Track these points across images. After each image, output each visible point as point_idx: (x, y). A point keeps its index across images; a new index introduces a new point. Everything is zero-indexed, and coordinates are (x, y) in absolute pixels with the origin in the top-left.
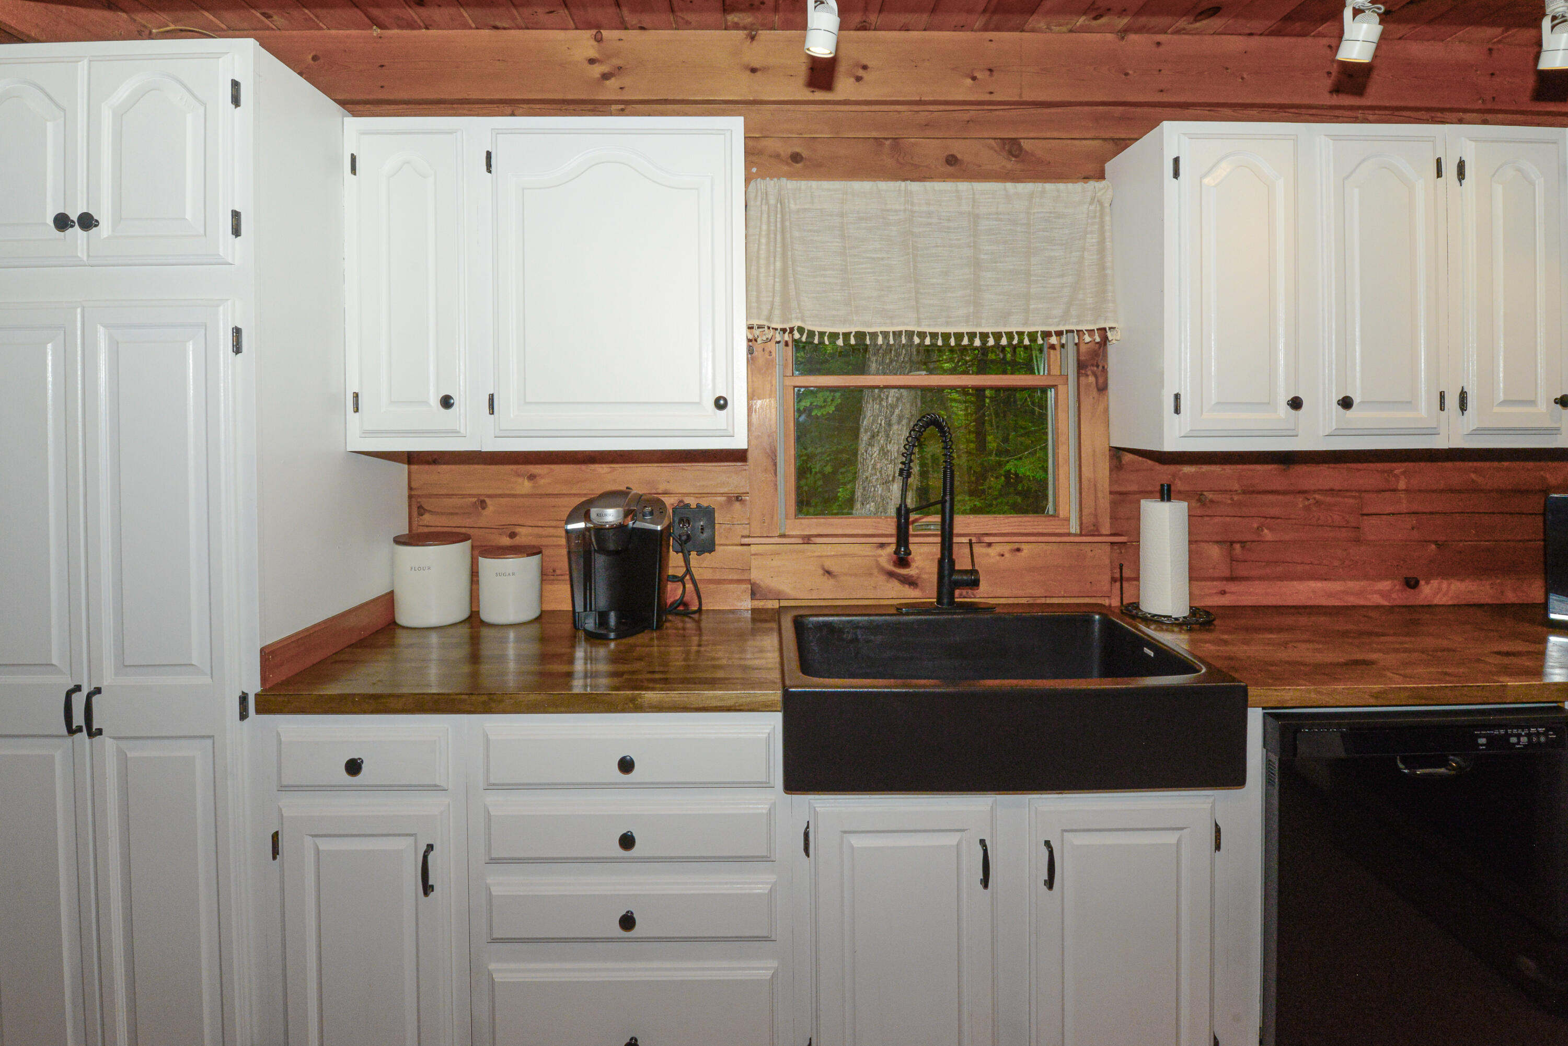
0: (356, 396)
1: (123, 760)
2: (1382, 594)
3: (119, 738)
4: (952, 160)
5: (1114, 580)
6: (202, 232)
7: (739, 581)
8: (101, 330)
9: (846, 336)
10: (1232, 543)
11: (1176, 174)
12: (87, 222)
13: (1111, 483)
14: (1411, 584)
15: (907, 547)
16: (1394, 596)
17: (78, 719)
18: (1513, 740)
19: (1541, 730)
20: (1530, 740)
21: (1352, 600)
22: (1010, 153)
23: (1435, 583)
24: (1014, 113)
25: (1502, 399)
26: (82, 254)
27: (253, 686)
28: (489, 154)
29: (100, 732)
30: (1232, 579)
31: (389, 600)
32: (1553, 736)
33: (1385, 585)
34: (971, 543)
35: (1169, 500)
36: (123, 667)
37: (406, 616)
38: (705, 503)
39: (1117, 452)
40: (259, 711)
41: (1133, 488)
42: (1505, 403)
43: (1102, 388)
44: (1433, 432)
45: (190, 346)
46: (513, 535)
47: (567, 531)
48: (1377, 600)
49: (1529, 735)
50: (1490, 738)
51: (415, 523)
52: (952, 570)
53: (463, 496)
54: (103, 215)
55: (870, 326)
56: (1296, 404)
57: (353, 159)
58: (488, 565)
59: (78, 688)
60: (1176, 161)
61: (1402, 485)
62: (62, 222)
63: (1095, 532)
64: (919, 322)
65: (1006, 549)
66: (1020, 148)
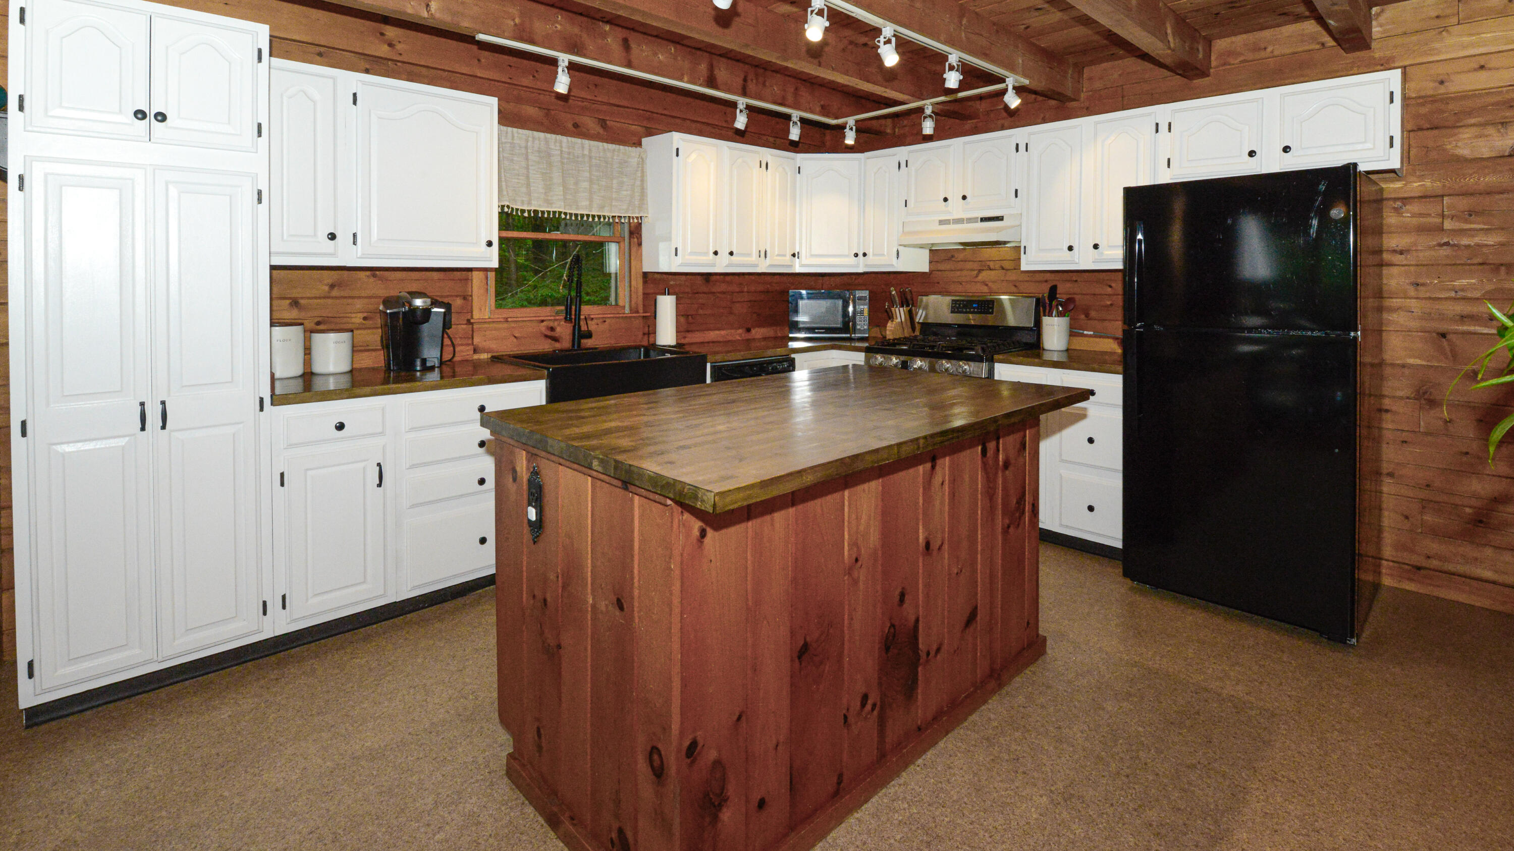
2: (740, 335)
4: (576, 126)
5: (644, 334)
6: (238, 131)
9: (529, 211)
10: (688, 316)
11: (677, 155)
12: (160, 117)
13: (644, 288)
14: (748, 330)
16: (743, 336)
18: (778, 367)
20: (783, 367)
21: (730, 338)
22: (602, 126)
23: (756, 329)
24: (604, 107)
25: (777, 253)
30: (688, 331)
33: (740, 331)
35: (668, 295)
39: (645, 275)
40: (273, 405)
41: (652, 291)
42: (778, 255)
43: (640, 244)
44: (756, 266)
46: (318, 323)
48: (738, 338)
49: (783, 365)
52: (580, 331)
56: (716, 253)
58: (315, 338)
60: (678, 149)
61: (746, 289)
62: (141, 115)
63: (637, 312)
65: (599, 321)
66: (606, 124)
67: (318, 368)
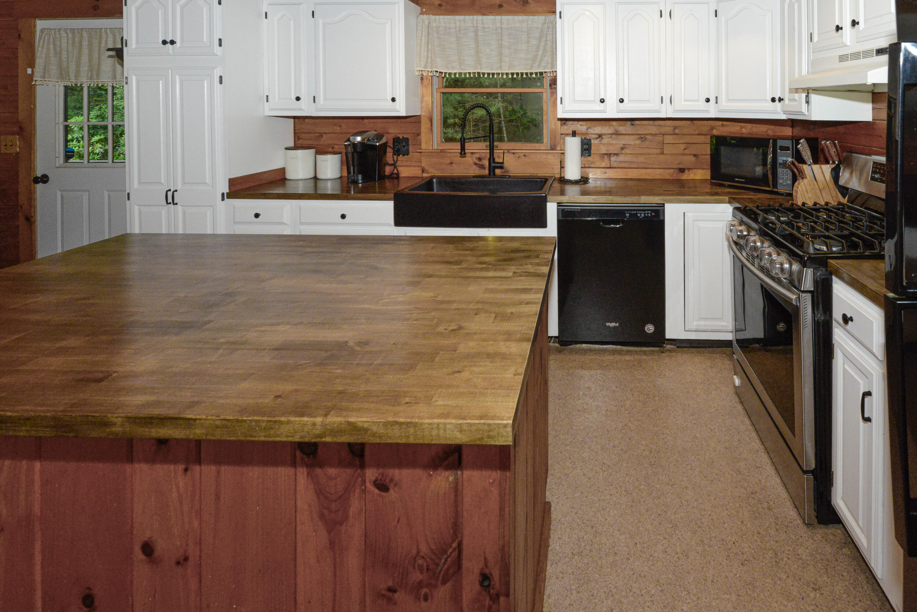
0: (267, 96)
1: (184, 213)
2: (671, 175)
3: (184, 206)
4: (500, 6)
5: (562, 167)
6: (209, 45)
7: (418, 166)
8: (177, 77)
9: (455, 74)
11: (560, 17)
12: (172, 42)
13: (561, 130)
14: (682, 171)
15: (464, 151)
16: (675, 175)
17: (170, 200)
18: (639, 215)
19: (649, 212)
20: (645, 215)
22: (524, 3)
25: (685, 98)
26: (171, 52)
27: (226, 190)
28: (313, 12)
29: (176, 204)
31: (283, 171)
32: (653, 214)
33: (671, 171)
34: (504, 152)
35: (575, 136)
36: (184, 183)
37: (288, 176)
38: (405, 136)
40: (227, 198)
42: (687, 101)
44: (660, 112)
45: (206, 82)
46: (333, 148)
47: (345, 145)
49: (645, 214)
50: (630, 214)
51: (296, 143)
52: (494, 162)
53: (315, 133)
54: (178, 40)
55: (464, 70)
56: (602, 101)
57: (266, 13)
58: (320, 157)
59: (170, 190)
60: (560, 13)
62: (164, 42)
63: (555, 149)
64: (481, 68)
67: (319, 176)
